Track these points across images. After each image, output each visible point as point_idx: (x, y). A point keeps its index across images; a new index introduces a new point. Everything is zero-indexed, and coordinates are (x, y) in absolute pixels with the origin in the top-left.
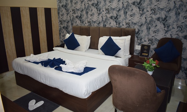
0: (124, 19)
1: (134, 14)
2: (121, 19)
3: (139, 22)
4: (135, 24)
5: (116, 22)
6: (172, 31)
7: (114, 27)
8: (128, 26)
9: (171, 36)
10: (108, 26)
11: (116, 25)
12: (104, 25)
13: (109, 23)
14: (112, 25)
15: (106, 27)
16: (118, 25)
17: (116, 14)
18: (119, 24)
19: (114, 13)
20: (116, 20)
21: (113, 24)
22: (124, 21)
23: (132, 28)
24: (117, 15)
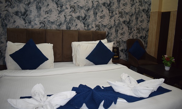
0: (93, 21)
1: (104, 16)
2: (90, 20)
3: (108, 25)
4: (105, 26)
5: (84, 23)
6: (133, 32)
7: (81, 29)
8: (98, 28)
9: (133, 37)
10: (73, 28)
11: (85, 27)
12: (68, 27)
13: (75, 24)
14: (78, 27)
15: (71, 29)
16: (86, 28)
17: (85, 14)
18: (88, 26)
19: (82, 13)
20: (84, 21)
21: (80, 26)
22: (94, 23)
23: (102, 31)
24: (86, 16)
